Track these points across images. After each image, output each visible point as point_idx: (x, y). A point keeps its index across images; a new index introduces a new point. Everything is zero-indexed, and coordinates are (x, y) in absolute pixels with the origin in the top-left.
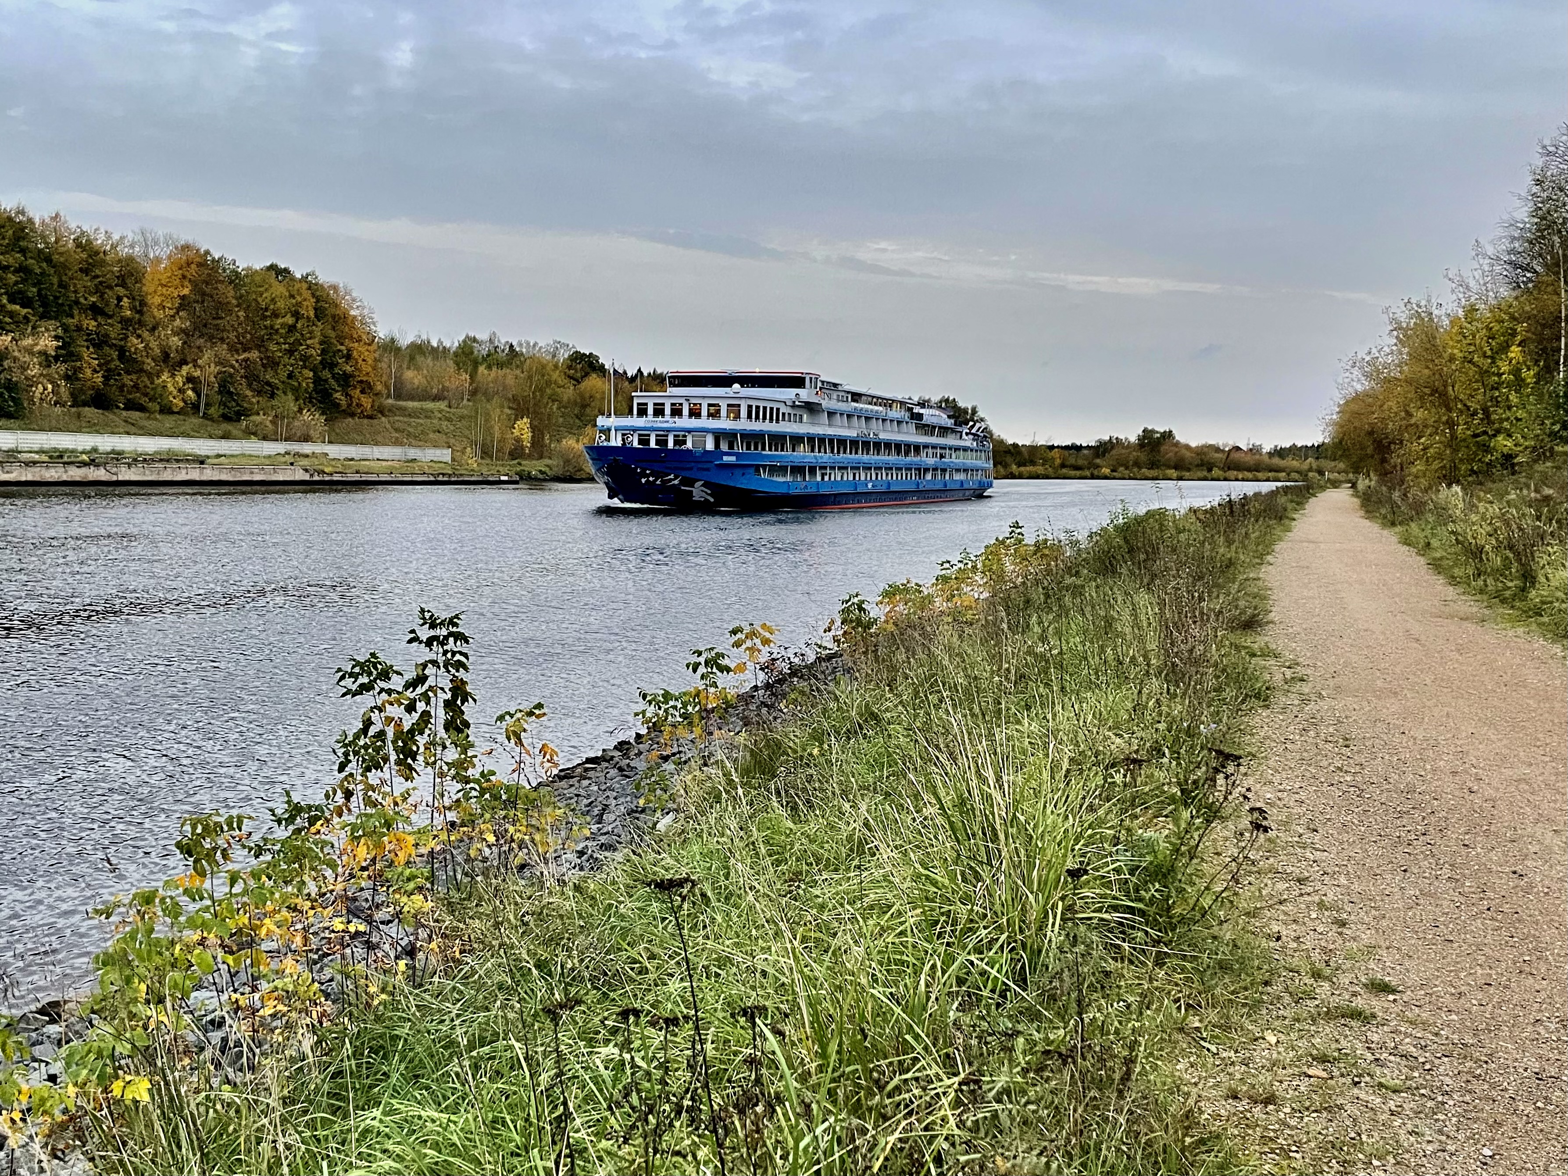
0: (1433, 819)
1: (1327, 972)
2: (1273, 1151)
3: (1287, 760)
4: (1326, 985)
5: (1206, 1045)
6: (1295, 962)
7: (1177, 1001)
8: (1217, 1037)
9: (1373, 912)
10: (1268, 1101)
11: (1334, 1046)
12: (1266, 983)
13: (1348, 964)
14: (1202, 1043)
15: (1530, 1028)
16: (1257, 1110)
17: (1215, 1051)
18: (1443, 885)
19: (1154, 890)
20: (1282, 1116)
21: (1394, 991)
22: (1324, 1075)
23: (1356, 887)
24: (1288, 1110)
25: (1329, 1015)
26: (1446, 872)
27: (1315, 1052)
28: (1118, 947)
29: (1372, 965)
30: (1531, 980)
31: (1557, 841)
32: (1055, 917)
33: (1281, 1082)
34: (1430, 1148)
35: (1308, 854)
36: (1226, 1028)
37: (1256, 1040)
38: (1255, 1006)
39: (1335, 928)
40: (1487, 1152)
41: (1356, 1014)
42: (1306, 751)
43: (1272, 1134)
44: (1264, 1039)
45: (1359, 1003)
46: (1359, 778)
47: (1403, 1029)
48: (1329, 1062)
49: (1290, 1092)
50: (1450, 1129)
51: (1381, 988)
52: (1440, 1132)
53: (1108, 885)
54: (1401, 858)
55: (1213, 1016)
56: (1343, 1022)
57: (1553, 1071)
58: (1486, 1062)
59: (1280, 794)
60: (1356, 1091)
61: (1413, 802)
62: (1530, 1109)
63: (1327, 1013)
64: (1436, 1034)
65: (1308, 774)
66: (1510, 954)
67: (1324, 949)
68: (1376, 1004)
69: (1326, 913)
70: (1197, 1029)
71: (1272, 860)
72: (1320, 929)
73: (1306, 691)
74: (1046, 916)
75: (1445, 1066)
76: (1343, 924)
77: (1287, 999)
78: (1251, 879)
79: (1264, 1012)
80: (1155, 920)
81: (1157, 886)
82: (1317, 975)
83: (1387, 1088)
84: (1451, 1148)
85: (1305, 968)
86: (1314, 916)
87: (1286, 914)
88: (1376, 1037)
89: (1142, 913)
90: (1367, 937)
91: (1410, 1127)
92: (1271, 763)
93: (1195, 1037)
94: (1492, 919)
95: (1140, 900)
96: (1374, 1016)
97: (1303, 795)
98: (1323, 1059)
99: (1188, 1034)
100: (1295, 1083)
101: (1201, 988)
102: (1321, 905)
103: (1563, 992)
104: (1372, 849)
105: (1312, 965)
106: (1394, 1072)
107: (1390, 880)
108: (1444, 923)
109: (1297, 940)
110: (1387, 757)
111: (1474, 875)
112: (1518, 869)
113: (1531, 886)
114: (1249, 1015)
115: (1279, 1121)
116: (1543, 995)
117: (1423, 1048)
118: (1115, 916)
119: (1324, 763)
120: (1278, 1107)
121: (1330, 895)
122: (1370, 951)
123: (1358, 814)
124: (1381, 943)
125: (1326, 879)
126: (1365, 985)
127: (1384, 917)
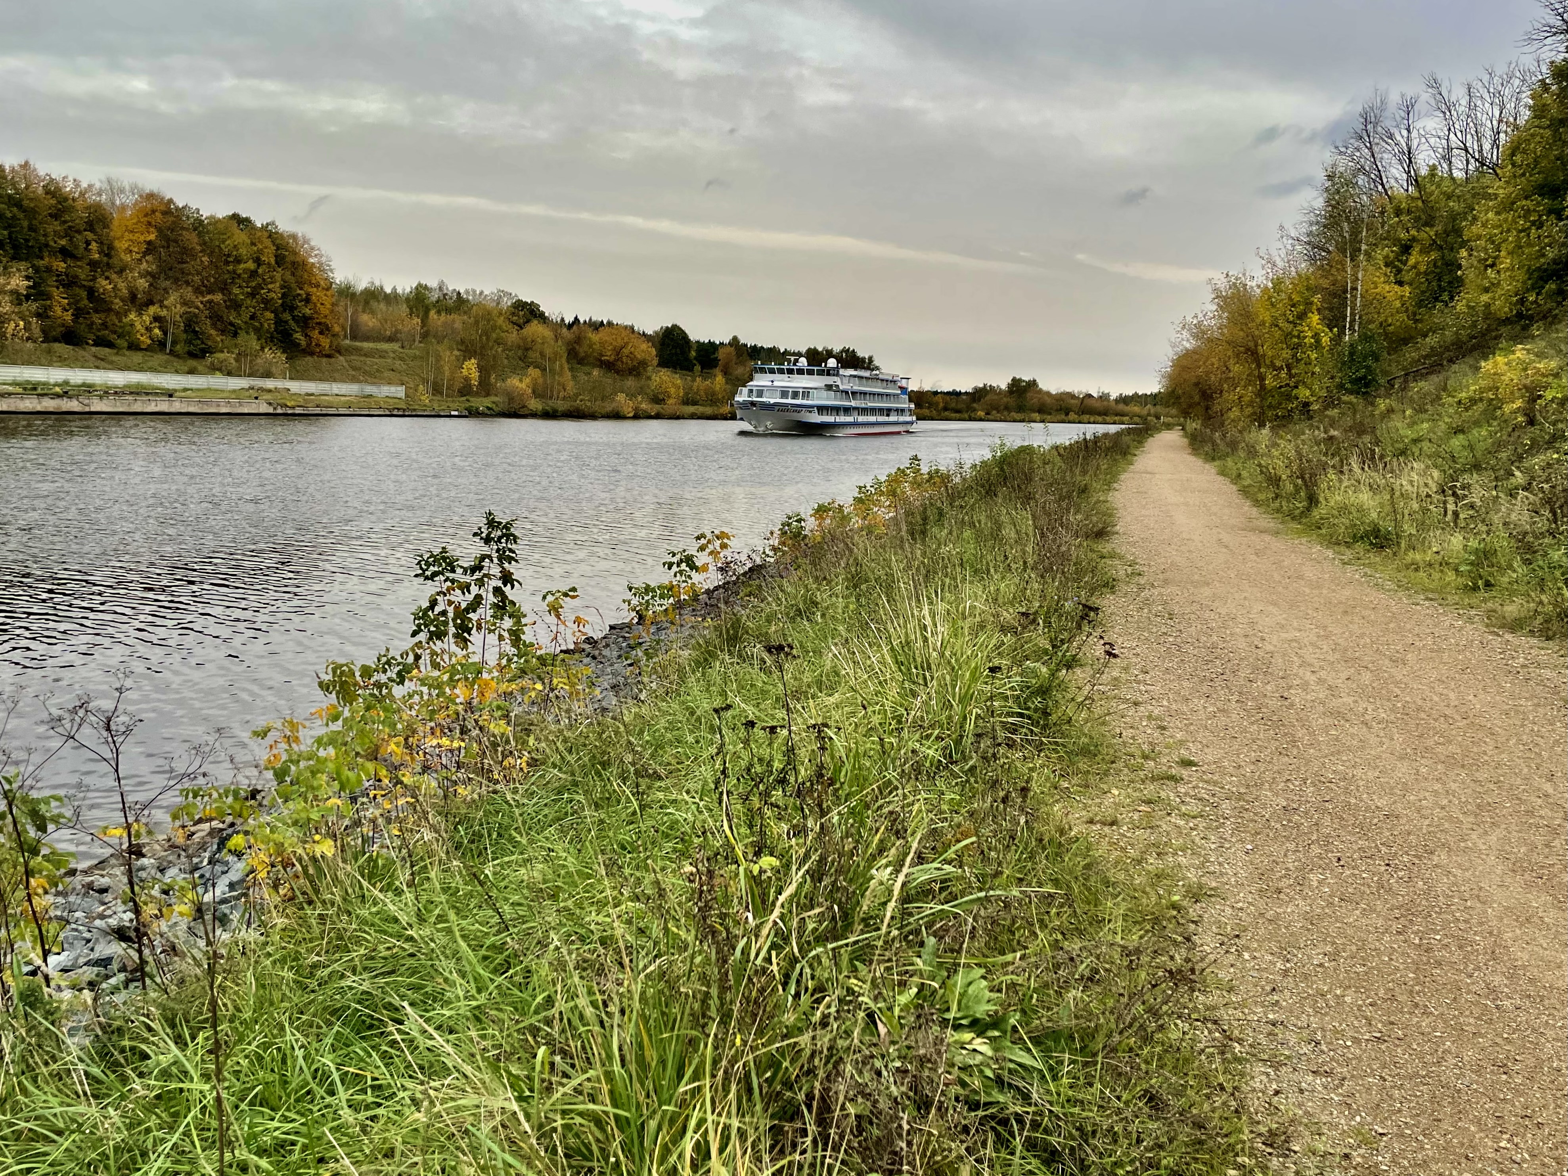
0: (1229, 665)
1: (1152, 755)
2: (1116, 849)
4: (1152, 763)
5: (1072, 796)
6: (1133, 750)
8: (1080, 792)
9: (1185, 721)
10: (1112, 824)
11: (1156, 795)
12: (1113, 762)
13: (1167, 751)
14: (1070, 795)
15: (1283, 784)
16: (1106, 829)
17: (1079, 799)
18: (1234, 705)
19: (1037, 701)
20: (1122, 831)
21: (1195, 765)
22: (1149, 810)
23: (1174, 707)
24: (1125, 828)
25: (1153, 779)
26: (1235, 698)
27: (1143, 798)
29: (1182, 751)
30: (1287, 758)
31: (1313, 678)
32: (970, 720)
33: (1121, 814)
34: (1213, 846)
35: (1142, 687)
36: (1086, 786)
37: (1105, 793)
38: (1106, 773)
39: (1158, 730)
40: (1249, 847)
41: (1172, 778)
42: (1141, 622)
43: (1115, 841)
44: (1110, 792)
45: (1174, 772)
46: (1179, 640)
47: (1200, 785)
48: (1152, 803)
49: (1127, 819)
50: (1227, 836)
51: (1187, 763)
52: (1221, 838)
53: (1006, 698)
54: (1205, 689)
55: (1077, 780)
56: (1162, 782)
57: (1295, 806)
58: (1253, 802)
60: (1169, 818)
61: (1215, 655)
62: (1278, 826)
63: (1152, 777)
64: (1223, 788)
65: (1142, 637)
66: (1274, 745)
67: (1150, 743)
68: (1185, 773)
69: (1153, 722)
70: (1067, 788)
71: (1116, 691)
72: (1149, 731)
73: (1142, 582)
74: (965, 718)
75: (1226, 804)
76: (1164, 728)
78: (1103, 702)
79: (1111, 778)
80: (1039, 723)
81: (1039, 699)
82: (1146, 757)
83: (1188, 816)
84: (1227, 846)
85: (1138, 753)
86: (1144, 724)
87: (1125, 723)
88: (1183, 790)
89: (1029, 718)
90: (1179, 736)
91: (1202, 835)
92: (1116, 630)
93: (1066, 792)
94: (1265, 724)
95: (1028, 709)
96: (1182, 779)
98: (1149, 802)
99: (1061, 791)
100: (1130, 815)
101: (1069, 764)
102: (1150, 717)
103: (1306, 764)
104: (1185, 684)
105: (1143, 752)
106: (1193, 807)
107: (1198, 703)
108: (1232, 727)
109: (1133, 738)
110: (1199, 626)
111: (1254, 699)
112: (1285, 694)
113: (1292, 705)
114: (1101, 779)
115: (1120, 834)
116: (1293, 766)
117: (1213, 795)
118: (1010, 720)
119: (1154, 630)
120: (1119, 827)
121: (1156, 712)
122: (1182, 743)
123: (1177, 662)
124: (1189, 739)
125: (1154, 703)
126: (1177, 763)
127: (1192, 724)
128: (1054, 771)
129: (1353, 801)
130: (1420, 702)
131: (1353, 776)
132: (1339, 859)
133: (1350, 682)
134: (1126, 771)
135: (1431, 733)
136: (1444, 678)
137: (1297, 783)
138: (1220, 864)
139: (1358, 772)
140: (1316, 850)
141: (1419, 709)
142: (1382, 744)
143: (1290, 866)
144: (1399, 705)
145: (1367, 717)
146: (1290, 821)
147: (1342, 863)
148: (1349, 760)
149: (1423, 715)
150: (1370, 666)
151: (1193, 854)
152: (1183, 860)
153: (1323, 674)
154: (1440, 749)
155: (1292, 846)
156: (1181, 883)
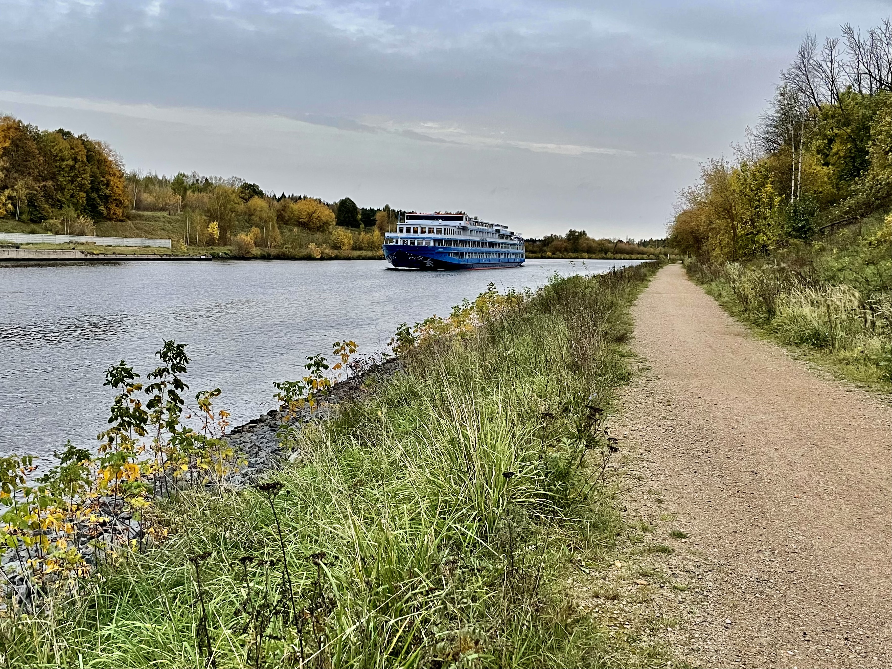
0: (712, 444)
1: (650, 527)
2: (615, 625)
3: (637, 413)
4: (650, 535)
5: (583, 569)
6: (635, 522)
7: (569, 545)
8: (590, 565)
9: (678, 495)
10: (614, 598)
11: (652, 567)
12: (618, 535)
13: (663, 523)
14: (581, 568)
15: (755, 555)
16: (608, 603)
17: (588, 572)
18: (715, 479)
19: (558, 485)
20: (621, 605)
21: (685, 537)
22: (645, 583)
23: (669, 482)
24: (624, 603)
25: (650, 551)
26: (717, 472)
27: (641, 571)
28: (539, 517)
29: (674, 523)
30: (758, 529)
31: (776, 454)
33: (622, 588)
34: (699, 620)
35: (645, 464)
36: (594, 560)
37: (611, 565)
38: (610, 548)
39: (656, 504)
40: (728, 621)
41: (665, 550)
42: (647, 408)
43: (615, 616)
44: (614, 565)
45: (666, 544)
46: (675, 423)
47: (688, 557)
48: (648, 576)
49: (627, 593)
50: (710, 610)
51: (678, 535)
52: (704, 611)
53: (533, 483)
54: (693, 465)
55: (587, 552)
56: (657, 554)
57: (766, 577)
58: (731, 574)
59: (632, 432)
60: (661, 591)
61: (702, 435)
62: (752, 598)
63: (649, 550)
64: (706, 559)
65: (647, 421)
66: (747, 516)
67: (650, 516)
68: (675, 544)
69: (653, 496)
70: (579, 561)
71: (625, 468)
72: (649, 505)
73: (650, 375)
75: (710, 577)
76: (661, 502)
77: (629, 543)
78: (614, 479)
79: (616, 550)
80: (559, 501)
81: (560, 483)
82: (645, 529)
83: (678, 589)
84: (710, 620)
85: (639, 526)
86: (646, 497)
87: (631, 497)
88: (674, 562)
89: (552, 498)
90: (673, 508)
91: (688, 609)
92: (628, 415)
93: (578, 565)
94: (740, 497)
95: (551, 490)
96: (673, 551)
97: (644, 432)
98: (645, 575)
99: (574, 564)
100: (629, 588)
101: (583, 538)
102: (650, 492)
103: (774, 535)
104: (679, 461)
105: (643, 524)
106: (681, 582)
107: (687, 477)
108: (714, 500)
109: (636, 511)
110: (690, 411)
111: (732, 474)
112: (755, 470)
113: (761, 479)
114: (607, 552)
115: (620, 608)
116: (763, 537)
117: (699, 567)
118: (536, 500)
119: (657, 414)
120: (620, 601)
121: (655, 486)
122: (675, 515)
123: (673, 442)
124: (680, 511)
125: (654, 477)
126: (670, 534)
127: (683, 497)
129: (814, 571)
130: (860, 476)
131: (812, 545)
132: (805, 634)
133: (804, 457)
135: (871, 503)
136: (876, 454)
137: (767, 553)
138: (704, 641)
139: (816, 541)
140: (785, 624)
141: (860, 482)
142: (833, 514)
143: (763, 640)
144: (844, 478)
145: (820, 490)
146: (762, 593)
147: (807, 638)
148: (807, 531)
149: (863, 487)
150: (819, 443)
151: (681, 629)
152: (672, 637)
153: (783, 451)
154: (879, 519)
155: (764, 619)
156: (669, 663)
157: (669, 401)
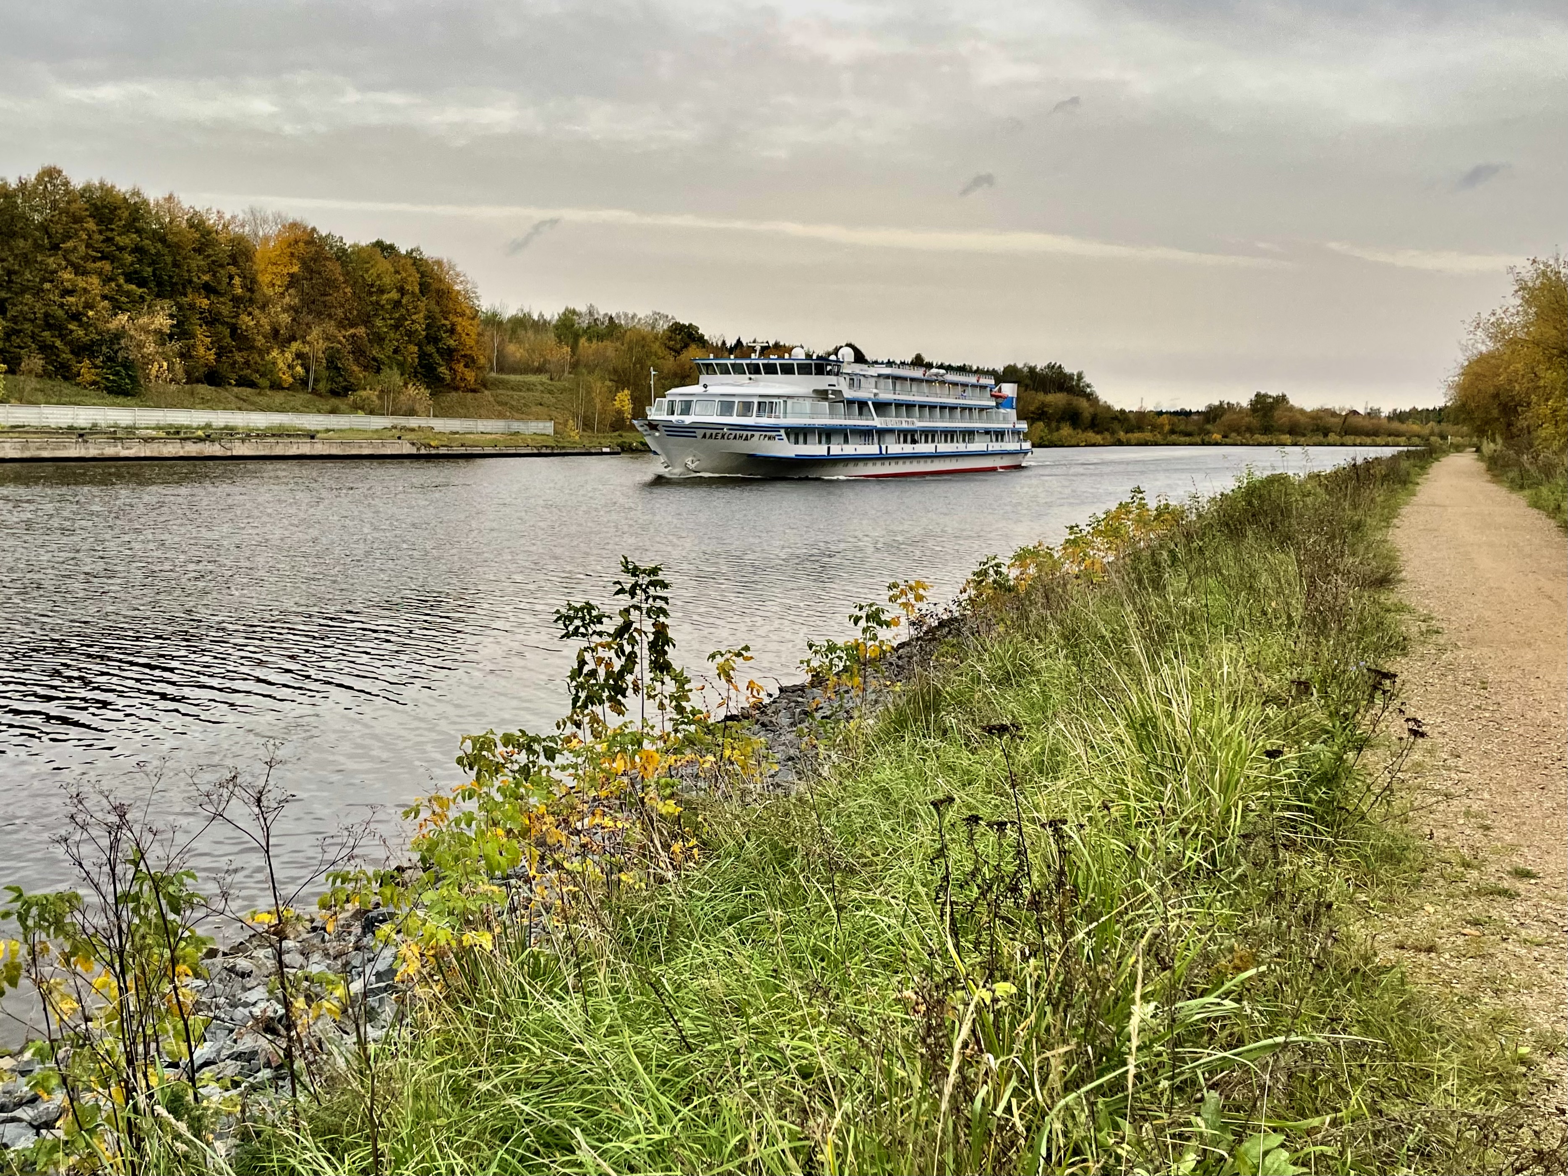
1: (1475, 862)
2: (1436, 983)
3: (1428, 699)
4: (1475, 873)
6: (1447, 854)
8: (1383, 907)
9: (1515, 820)
10: (1430, 950)
11: (1485, 914)
12: (1423, 870)
13: (1494, 857)
16: (1423, 956)
17: (1382, 917)
19: (1321, 792)
20: (1443, 960)
21: (1534, 876)
22: (1478, 933)
23: (1499, 800)
24: (1447, 956)
25: (1479, 893)
27: (1468, 918)
29: (1515, 859)
32: (1236, 813)
33: (1441, 938)
35: (1453, 775)
36: (1392, 901)
37: (1416, 909)
38: (1417, 884)
39: (1480, 831)
41: (1504, 893)
42: (1445, 692)
43: (1436, 972)
44: (1423, 909)
45: (1506, 885)
46: (1497, 715)
47: (1544, 903)
48: (1481, 925)
49: (1449, 944)
51: (1524, 874)
53: (1280, 788)
54: (1538, 779)
55: (1378, 892)
56: (1491, 897)
60: (1504, 945)
61: (1548, 735)
63: (1478, 891)
65: (1449, 712)
67: (1472, 847)
68: (1521, 886)
69: (1473, 820)
70: (1365, 902)
71: (1420, 779)
72: (1468, 832)
73: (1442, 642)
74: (1229, 811)
76: (1487, 828)
78: (1403, 794)
79: (1422, 891)
80: (1324, 818)
81: (1323, 789)
82: (1467, 865)
83: (1531, 943)
85: (1456, 859)
86: (1461, 821)
87: (1435, 820)
88: (1520, 909)
89: (1311, 811)
90: (1509, 838)
91: (1552, 969)
92: (1413, 702)
93: (1363, 907)
95: (1308, 801)
96: (1519, 895)
97: (1445, 728)
98: (1476, 923)
99: (1358, 905)
100: (1452, 939)
101: (1366, 870)
102: (1467, 814)
104: (1512, 772)
105: (1463, 857)
106: (1537, 932)
107: (1531, 796)
109: (1447, 839)
110: (1523, 698)
114: (1409, 892)
115: (1440, 964)
118: (1287, 814)
119: (1464, 702)
120: (1439, 955)
121: (1476, 807)
122: (1513, 848)
123: (1498, 743)
124: (1522, 842)
125: (1471, 795)
126: (1509, 873)
127: (1524, 823)
128: (1347, 880)
134: (1441, 882)
151: (1542, 992)
152: (1530, 1002)
156: (1528, 1031)
157: (1483, 683)
